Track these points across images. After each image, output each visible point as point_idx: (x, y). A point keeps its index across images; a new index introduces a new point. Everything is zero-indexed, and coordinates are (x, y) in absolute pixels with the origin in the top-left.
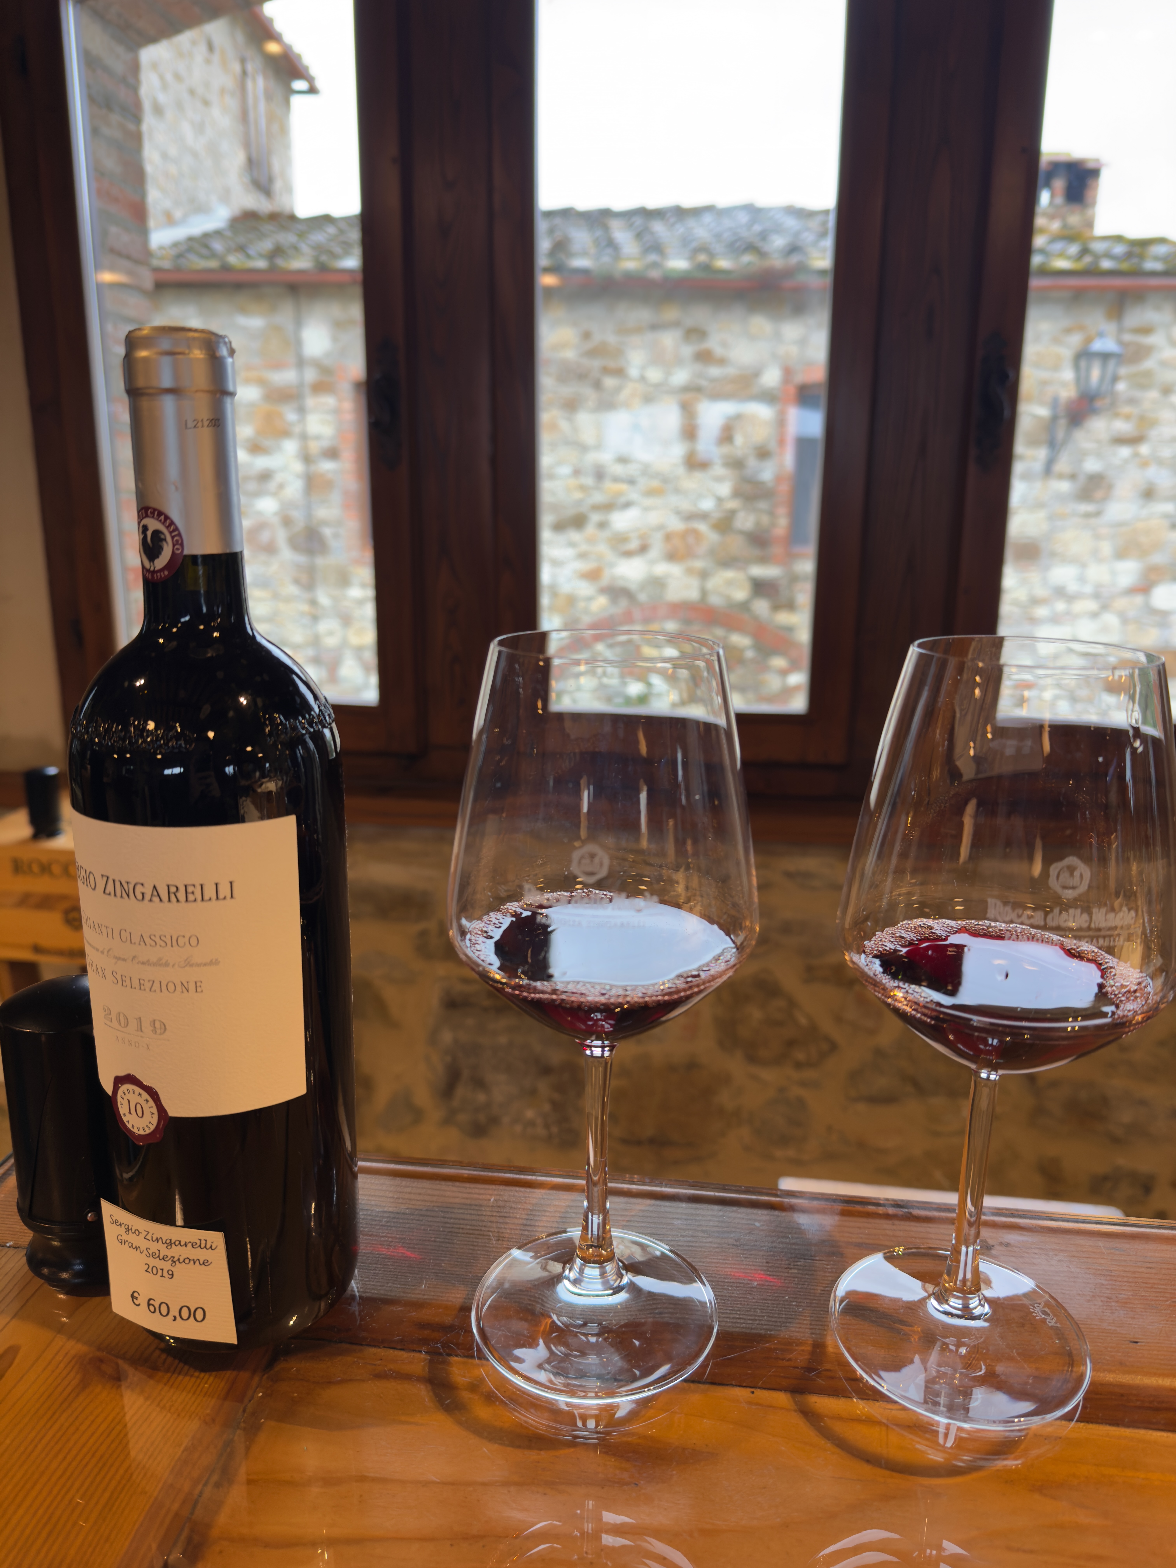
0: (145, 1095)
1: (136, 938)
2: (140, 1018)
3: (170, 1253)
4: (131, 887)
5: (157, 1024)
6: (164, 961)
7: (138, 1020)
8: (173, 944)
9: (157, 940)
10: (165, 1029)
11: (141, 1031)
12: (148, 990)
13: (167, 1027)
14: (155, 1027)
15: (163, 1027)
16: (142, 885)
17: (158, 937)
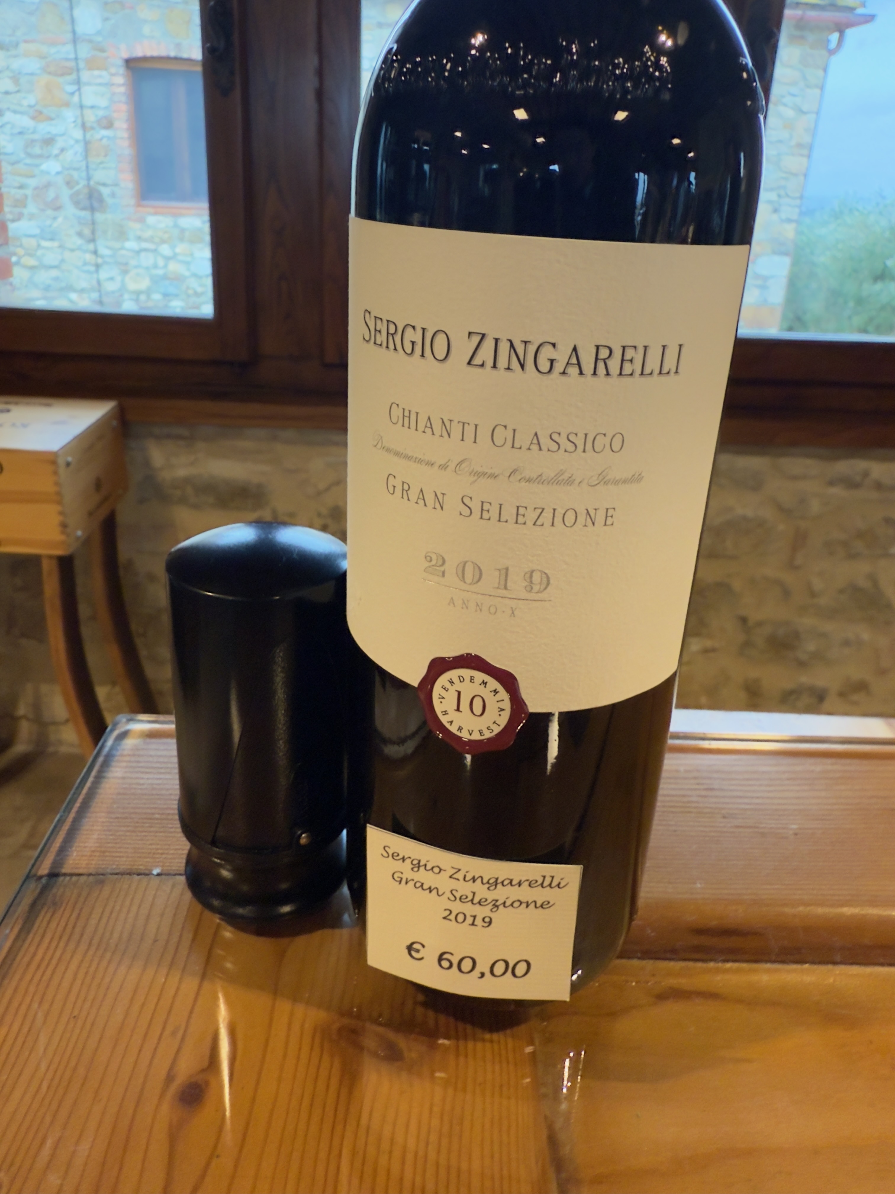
0: (493, 683)
1: (524, 439)
2: (507, 569)
3: (491, 896)
4: (532, 349)
5: (536, 577)
6: (566, 476)
7: (503, 572)
8: (587, 448)
9: (563, 441)
10: (548, 584)
11: (506, 588)
12: (530, 523)
13: (551, 581)
14: (531, 582)
15: (545, 580)
16: (554, 345)
17: (564, 436)
